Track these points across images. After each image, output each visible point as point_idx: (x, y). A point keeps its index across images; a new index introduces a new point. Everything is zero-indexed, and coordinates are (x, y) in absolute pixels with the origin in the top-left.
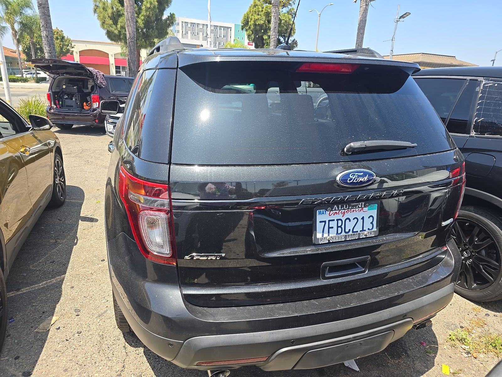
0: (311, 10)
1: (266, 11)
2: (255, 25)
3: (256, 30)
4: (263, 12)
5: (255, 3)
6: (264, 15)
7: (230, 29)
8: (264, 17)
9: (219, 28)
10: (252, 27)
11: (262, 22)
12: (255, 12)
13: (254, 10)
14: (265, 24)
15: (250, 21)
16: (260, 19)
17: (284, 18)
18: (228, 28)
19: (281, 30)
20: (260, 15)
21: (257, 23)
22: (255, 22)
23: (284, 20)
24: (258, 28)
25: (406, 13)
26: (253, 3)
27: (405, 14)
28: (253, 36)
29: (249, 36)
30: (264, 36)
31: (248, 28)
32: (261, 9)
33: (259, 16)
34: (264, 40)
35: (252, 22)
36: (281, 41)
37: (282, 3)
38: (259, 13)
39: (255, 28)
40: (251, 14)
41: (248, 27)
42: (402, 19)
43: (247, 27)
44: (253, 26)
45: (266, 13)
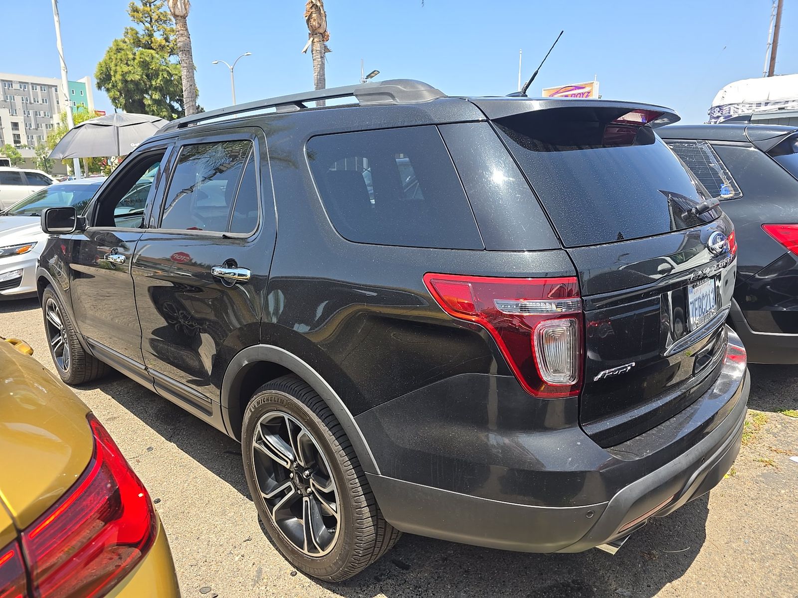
0: (216, 62)
1: (142, 60)
2: (125, 81)
3: (128, 90)
4: (136, 61)
5: (117, 45)
6: (139, 66)
7: (53, 89)
8: (139, 69)
9: (30, 87)
10: (120, 85)
11: (137, 77)
12: (121, 60)
13: (118, 57)
14: (144, 81)
15: (115, 76)
16: (132, 72)
17: (177, 73)
18: (50, 86)
19: (174, 91)
20: (132, 66)
21: (129, 79)
22: (124, 77)
23: (177, 75)
24: (131, 86)
25: (375, 71)
26: (114, 45)
27: (373, 73)
28: (122, 100)
29: (114, 100)
30: (144, 100)
31: (110, 86)
32: (131, 56)
33: (130, 68)
34: (146, 107)
35: (118, 77)
36: (175, 108)
37: (168, 48)
38: (128, 62)
39: (126, 86)
40: (113, 63)
41: (111, 84)
42: (369, 79)
43: (108, 84)
44: (122, 83)
45: (143, 62)
